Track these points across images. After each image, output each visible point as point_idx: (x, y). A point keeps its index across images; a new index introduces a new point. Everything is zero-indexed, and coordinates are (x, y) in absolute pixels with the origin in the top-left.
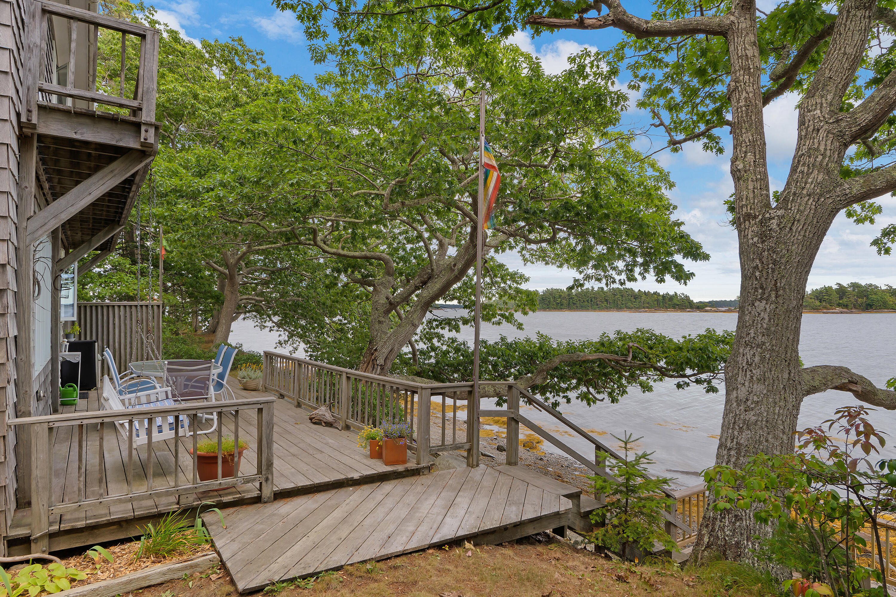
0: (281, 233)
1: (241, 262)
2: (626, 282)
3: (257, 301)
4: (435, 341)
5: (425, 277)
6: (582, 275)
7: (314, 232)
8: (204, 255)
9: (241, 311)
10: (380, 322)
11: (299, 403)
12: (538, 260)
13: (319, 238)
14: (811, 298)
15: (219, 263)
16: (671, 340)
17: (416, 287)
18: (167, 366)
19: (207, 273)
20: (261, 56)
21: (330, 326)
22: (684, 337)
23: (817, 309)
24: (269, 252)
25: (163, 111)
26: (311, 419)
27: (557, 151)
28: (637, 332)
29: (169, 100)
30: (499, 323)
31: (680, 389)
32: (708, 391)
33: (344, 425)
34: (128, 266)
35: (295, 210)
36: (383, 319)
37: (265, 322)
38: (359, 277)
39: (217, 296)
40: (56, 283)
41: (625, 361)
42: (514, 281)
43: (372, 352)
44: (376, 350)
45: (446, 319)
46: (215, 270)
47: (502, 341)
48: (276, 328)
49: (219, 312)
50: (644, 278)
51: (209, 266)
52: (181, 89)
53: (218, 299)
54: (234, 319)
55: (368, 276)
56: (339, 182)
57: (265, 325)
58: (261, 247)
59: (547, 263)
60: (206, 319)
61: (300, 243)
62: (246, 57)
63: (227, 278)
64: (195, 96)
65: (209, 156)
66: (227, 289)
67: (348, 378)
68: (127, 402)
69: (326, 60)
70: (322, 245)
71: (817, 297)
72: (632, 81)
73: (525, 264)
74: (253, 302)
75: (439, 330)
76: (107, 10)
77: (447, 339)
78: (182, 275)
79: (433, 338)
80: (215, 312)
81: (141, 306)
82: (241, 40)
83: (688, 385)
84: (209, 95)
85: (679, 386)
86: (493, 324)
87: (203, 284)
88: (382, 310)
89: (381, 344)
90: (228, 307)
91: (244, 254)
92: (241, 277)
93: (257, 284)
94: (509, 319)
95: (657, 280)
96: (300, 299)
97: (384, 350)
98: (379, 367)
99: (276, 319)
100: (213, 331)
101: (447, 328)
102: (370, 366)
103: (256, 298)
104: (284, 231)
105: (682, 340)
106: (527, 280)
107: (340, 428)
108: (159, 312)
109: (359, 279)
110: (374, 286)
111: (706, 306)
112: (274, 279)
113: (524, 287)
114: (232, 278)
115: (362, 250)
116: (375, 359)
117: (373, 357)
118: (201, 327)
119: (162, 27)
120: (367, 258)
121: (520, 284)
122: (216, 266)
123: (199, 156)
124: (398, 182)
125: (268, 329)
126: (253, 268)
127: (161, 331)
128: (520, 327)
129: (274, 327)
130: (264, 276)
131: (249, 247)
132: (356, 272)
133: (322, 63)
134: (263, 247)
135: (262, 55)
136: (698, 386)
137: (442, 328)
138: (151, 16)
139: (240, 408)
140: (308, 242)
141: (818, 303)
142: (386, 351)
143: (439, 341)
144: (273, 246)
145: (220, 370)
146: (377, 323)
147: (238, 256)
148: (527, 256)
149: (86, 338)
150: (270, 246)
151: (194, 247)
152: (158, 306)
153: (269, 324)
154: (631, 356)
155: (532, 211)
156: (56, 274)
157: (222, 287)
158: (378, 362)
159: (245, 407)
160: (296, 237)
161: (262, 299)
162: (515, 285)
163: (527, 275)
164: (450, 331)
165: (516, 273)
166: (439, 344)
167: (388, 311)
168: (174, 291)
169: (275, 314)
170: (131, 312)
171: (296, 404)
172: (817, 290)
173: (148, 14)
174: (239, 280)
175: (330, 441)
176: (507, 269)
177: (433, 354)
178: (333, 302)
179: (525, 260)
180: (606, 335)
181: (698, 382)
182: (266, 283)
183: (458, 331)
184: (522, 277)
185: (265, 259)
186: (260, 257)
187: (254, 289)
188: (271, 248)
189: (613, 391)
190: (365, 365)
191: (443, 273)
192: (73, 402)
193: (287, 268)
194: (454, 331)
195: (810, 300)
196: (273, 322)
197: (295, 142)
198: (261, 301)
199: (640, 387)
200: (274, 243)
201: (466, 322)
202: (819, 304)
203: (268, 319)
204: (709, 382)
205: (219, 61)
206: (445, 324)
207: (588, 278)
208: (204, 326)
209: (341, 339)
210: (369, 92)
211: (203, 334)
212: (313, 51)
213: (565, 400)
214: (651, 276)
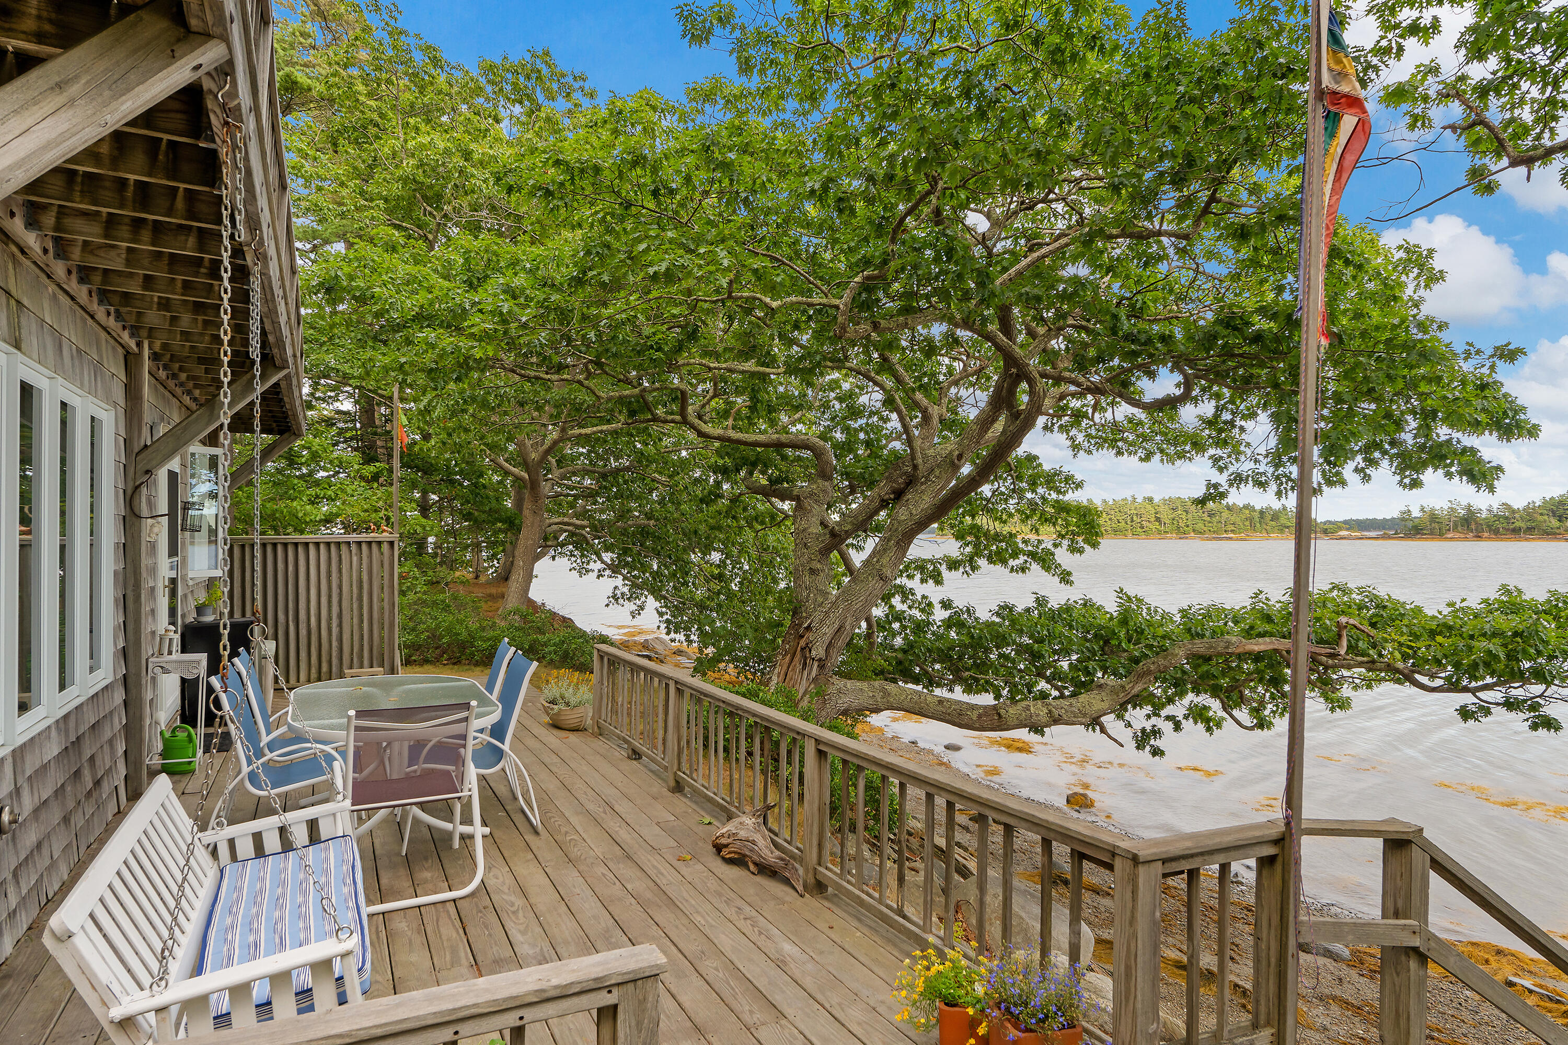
0: (621, 400)
1: (550, 458)
2: (1324, 488)
3: (577, 527)
4: (896, 601)
5: (901, 481)
6: (1225, 475)
7: (682, 398)
8: (484, 444)
9: (549, 543)
10: (813, 571)
11: (677, 782)
12: (1099, 446)
13: (690, 409)
14: (1542, 514)
15: (514, 460)
16: (1418, 611)
17: (883, 501)
18: (354, 722)
19: (496, 478)
20: (581, 83)
21: (701, 569)
22: (1451, 604)
23: (1555, 534)
24: (598, 439)
25: (414, 190)
26: (718, 848)
27: (1213, 199)
28: (1332, 590)
29: (421, 165)
30: (1023, 569)
31: (1471, 722)
32: (1534, 727)
33: (811, 880)
34: (356, 467)
35: (652, 347)
36: (819, 566)
37: (588, 563)
38: (764, 482)
39: (509, 518)
40: (136, 502)
41: (1332, 656)
42: (1051, 489)
43: (800, 631)
44: (808, 628)
45: (916, 561)
46: (507, 473)
47: (1039, 605)
48: (608, 572)
49: (514, 545)
50: (1366, 478)
51: (498, 468)
52: (441, 145)
53: (513, 524)
54: (538, 557)
55: (779, 480)
56: (755, 271)
57: (590, 567)
58: (583, 431)
59: (1119, 453)
60: (494, 556)
61: (655, 419)
62: (555, 86)
63: (525, 487)
64: (467, 155)
65: (487, 251)
66: (527, 505)
67: (821, 754)
68: (224, 851)
69: (712, 39)
70: (696, 421)
71: (1553, 512)
72: (1382, 38)
73: (1075, 456)
74: (570, 528)
75: (902, 581)
76: (330, 37)
77: (919, 598)
78: (452, 482)
79: (893, 595)
80: (508, 545)
81: (359, 544)
82: (547, 53)
83: (1487, 712)
84: (491, 152)
85: (1465, 714)
86: (1012, 570)
87: (488, 497)
88: (816, 547)
89: (818, 616)
90: (528, 537)
91: (555, 443)
92: (549, 484)
93: (576, 497)
94: (1045, 560)
95: (1400, 483)
96: (652, 522)
97: (825, 629)
98: (816, 664)
99: (607, 557)
100: (504, 577)
101: (918, 577)
102: (796, 659)
103: (574, 521)
104: (626, 397)
105: (1446, 611)
106: (1079, 485)
107: (800, 888)
108: (393, 555)
109: (764, 486)
110: (797, 499)
111: (1340, 529)
112: (605, 488)
113: (1071, 497)
114: (534, 485)
115: (762, 431)
116: (807, 648)
117: (802, 643)
118: (487, 569)
119: (412, 41)
120: (779, 446)
121: (1064, 493)
122: (507, 465)
123: (468, 251)
124: (868, 278)
125: (596, 573)
126: (570, 468)
127: (396, 593)
128: (1065, 578)
129: (604, 570)
130: (588, 482)
131: (563, 430)
132: (756, 474)
133: (704, 44)
134: (588, 431)
135: (584, 80)
136: (1512, 715)
137: (910, 577)
138: (392, 22)
139: (528, 1014)
140: (670, 417)
141: (1555, 523)
142: (828, 631)
143: (903, 602)
144: (605, 427)
145: (495, 717)
146: (807, 573)
147: (545, 447)
148: (1080, 438)
149: (244, 615)
150: (599, 428)
151: (467, 430)
152: (391, 544)
153: (597, 566)
154: (1344, 643)
155: (1143, 338)
156: (135, 480)
157: (519, 503)
158: (814, 653)
159: (550, 1009)
160: (647, 407)
161: (585, 523)
162: (1054, 496)
163: (1079, 477)
164: (923, 581)
165: (1057, 473)
166: (904, 607)
167: (825, 552)
168: (441, 510)
169: (608, 549)
170: (340, 556)
171: (672, 783)
172: (1553, 498)
173: (387, 18)
174: (546, 488)
175: (788, 948)
176: (1040, 465)
177: (896, 626)
178: (712, 528)
179: (1076, 448)
180: (1262, 596)
181: (1510, 704)
182: (590, 495)
183: (938, 581)
184: (1068, 479)
185: (589, 452)
186: (581, 450)
187: (572, 505)
188: (601, 432)
189: (1262, 704)
190: (788, 658)
191: (937, 472)
192: (187, 768)
193: (627, 469)
194: (931, 582)
195: (1540, 518)
196: (603, 562)
197: (655, 193)
198: (583, 527)
199: (1322, 700)
200: (608, 422)
201: (953, 565)
202: (1557, 524)
203: (594, 557)
204: (1534, 707)
205: (509, 99)
206: (916, 568)
207: (1238, 480)
208: (492, 567)
209: (719, 593)
210: (788, 116)
211: (489, 583)
212: (686, 18)
213: (1170, 725)
214: (1384, 473)
